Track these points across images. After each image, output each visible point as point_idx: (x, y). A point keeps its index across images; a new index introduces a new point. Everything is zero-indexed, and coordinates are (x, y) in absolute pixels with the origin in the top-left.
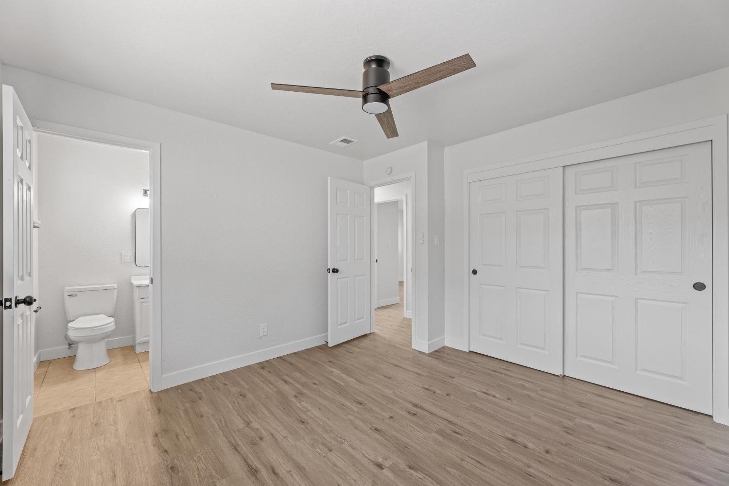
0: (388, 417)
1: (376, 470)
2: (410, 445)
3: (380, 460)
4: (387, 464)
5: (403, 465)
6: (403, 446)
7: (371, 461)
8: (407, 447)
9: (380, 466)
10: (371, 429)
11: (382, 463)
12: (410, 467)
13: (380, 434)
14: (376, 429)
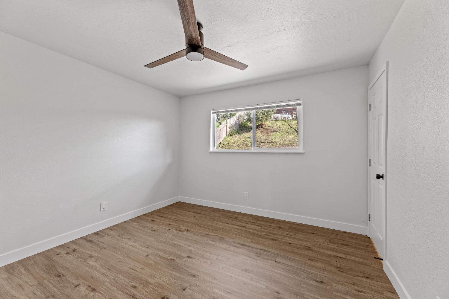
0: (186, 289)
1: (191, 255)
2: (172, 270)
3: (189, 260)
4: (186, 259)
5: (178, 260)
6: (176, 269)
7: (193, 258)
8: (174, 269)
9: (189, 257)
10: (198, 276)
11: (188, 259)
12: (173, 260)
13: (191, 273)
14: (194, 276)
